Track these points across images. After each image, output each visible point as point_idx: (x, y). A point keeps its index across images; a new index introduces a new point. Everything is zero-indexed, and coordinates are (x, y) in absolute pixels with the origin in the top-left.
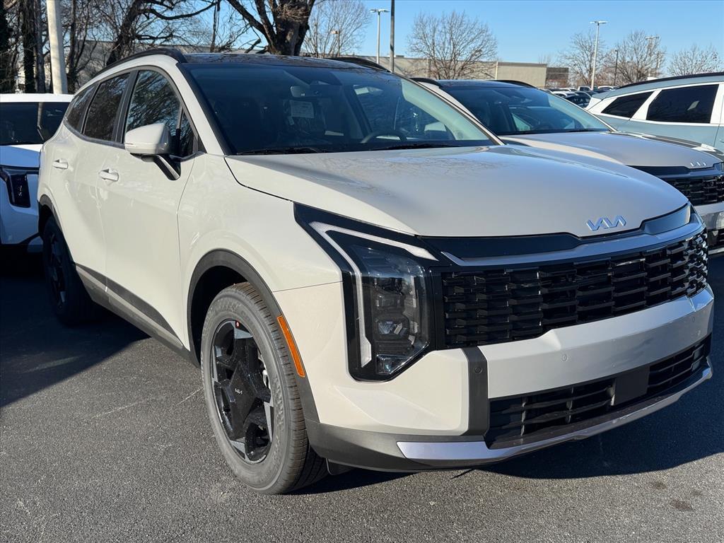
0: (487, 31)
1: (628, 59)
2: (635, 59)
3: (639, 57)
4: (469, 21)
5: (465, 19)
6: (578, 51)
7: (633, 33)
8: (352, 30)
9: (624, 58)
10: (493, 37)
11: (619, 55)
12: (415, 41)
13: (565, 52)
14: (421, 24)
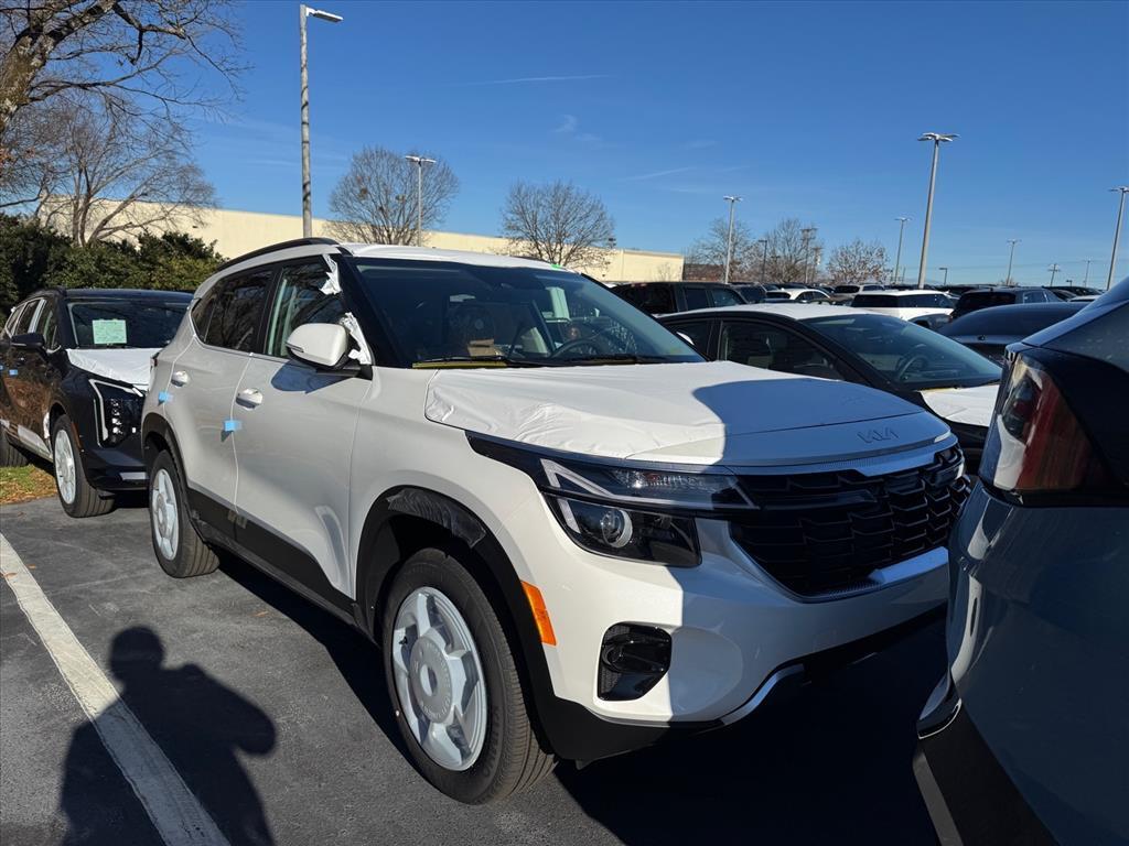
0: (601, 208)
1: (779, 253)
2: (787, 252)
3: (792, 249)
4: (578, 194)
5: (574, 192)
6: (718, 240)
7: (785, 221)
8: (435, 199)
9: (774, 251)
10: (608, 215)
11: (768, 247)
12: (510, 216)
13: (702, 241)
14: (519, 195)
